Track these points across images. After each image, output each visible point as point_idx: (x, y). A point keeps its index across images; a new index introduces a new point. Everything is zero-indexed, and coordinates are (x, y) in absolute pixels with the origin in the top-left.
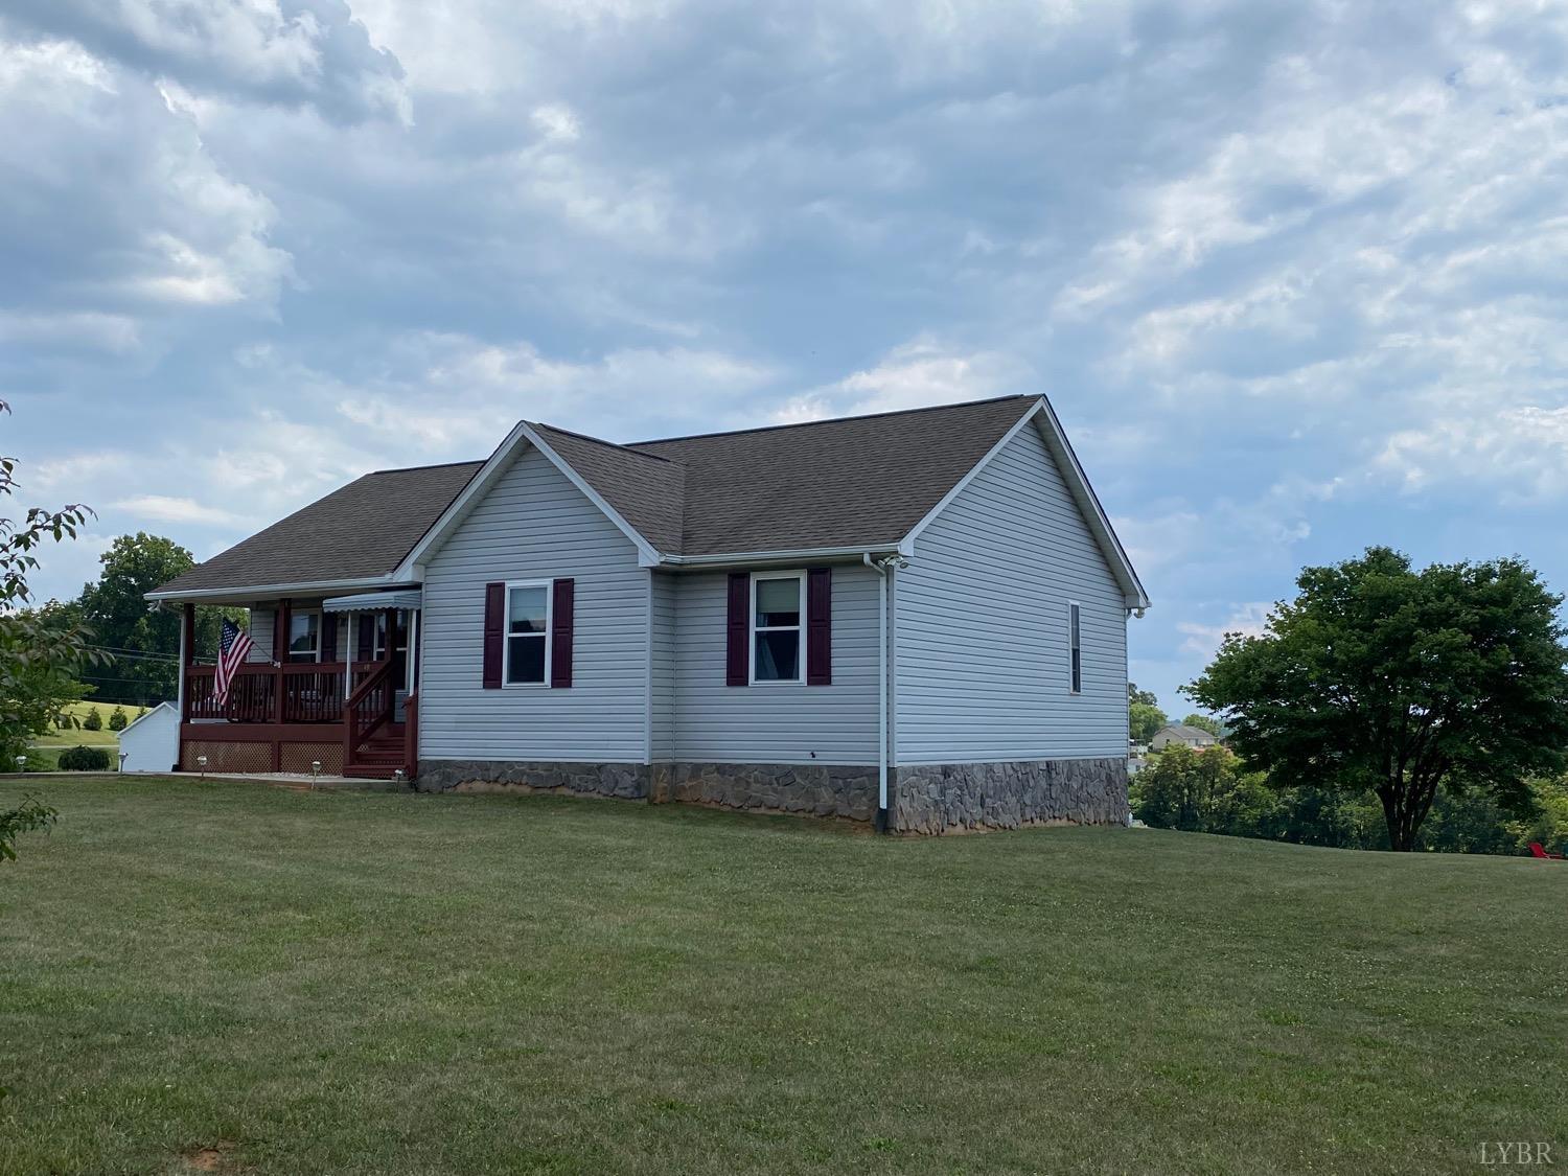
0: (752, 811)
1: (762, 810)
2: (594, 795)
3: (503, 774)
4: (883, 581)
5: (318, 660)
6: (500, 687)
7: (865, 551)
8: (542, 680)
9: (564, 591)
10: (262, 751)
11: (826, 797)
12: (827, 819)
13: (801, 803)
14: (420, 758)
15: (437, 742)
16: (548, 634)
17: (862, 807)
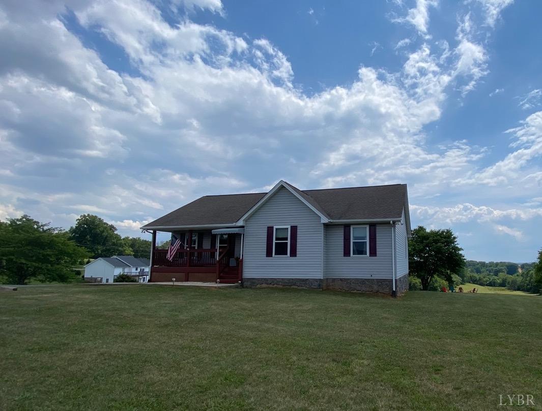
0: (352, 292)
1: (355, 291)
2: (304, 288)
3: (273, 282)
4: (393, 228)
5: (196, 248)
6: (272, 257)
7: (391, 220)
8: (286, 254)
9: (294, 229)
10: (182, 275)
11: (375, 287)
12: (376, 294)
13: (368, 289)
14: (243, 277)
15: (249, 272)
16: (289, 241)
17: (387, 291)
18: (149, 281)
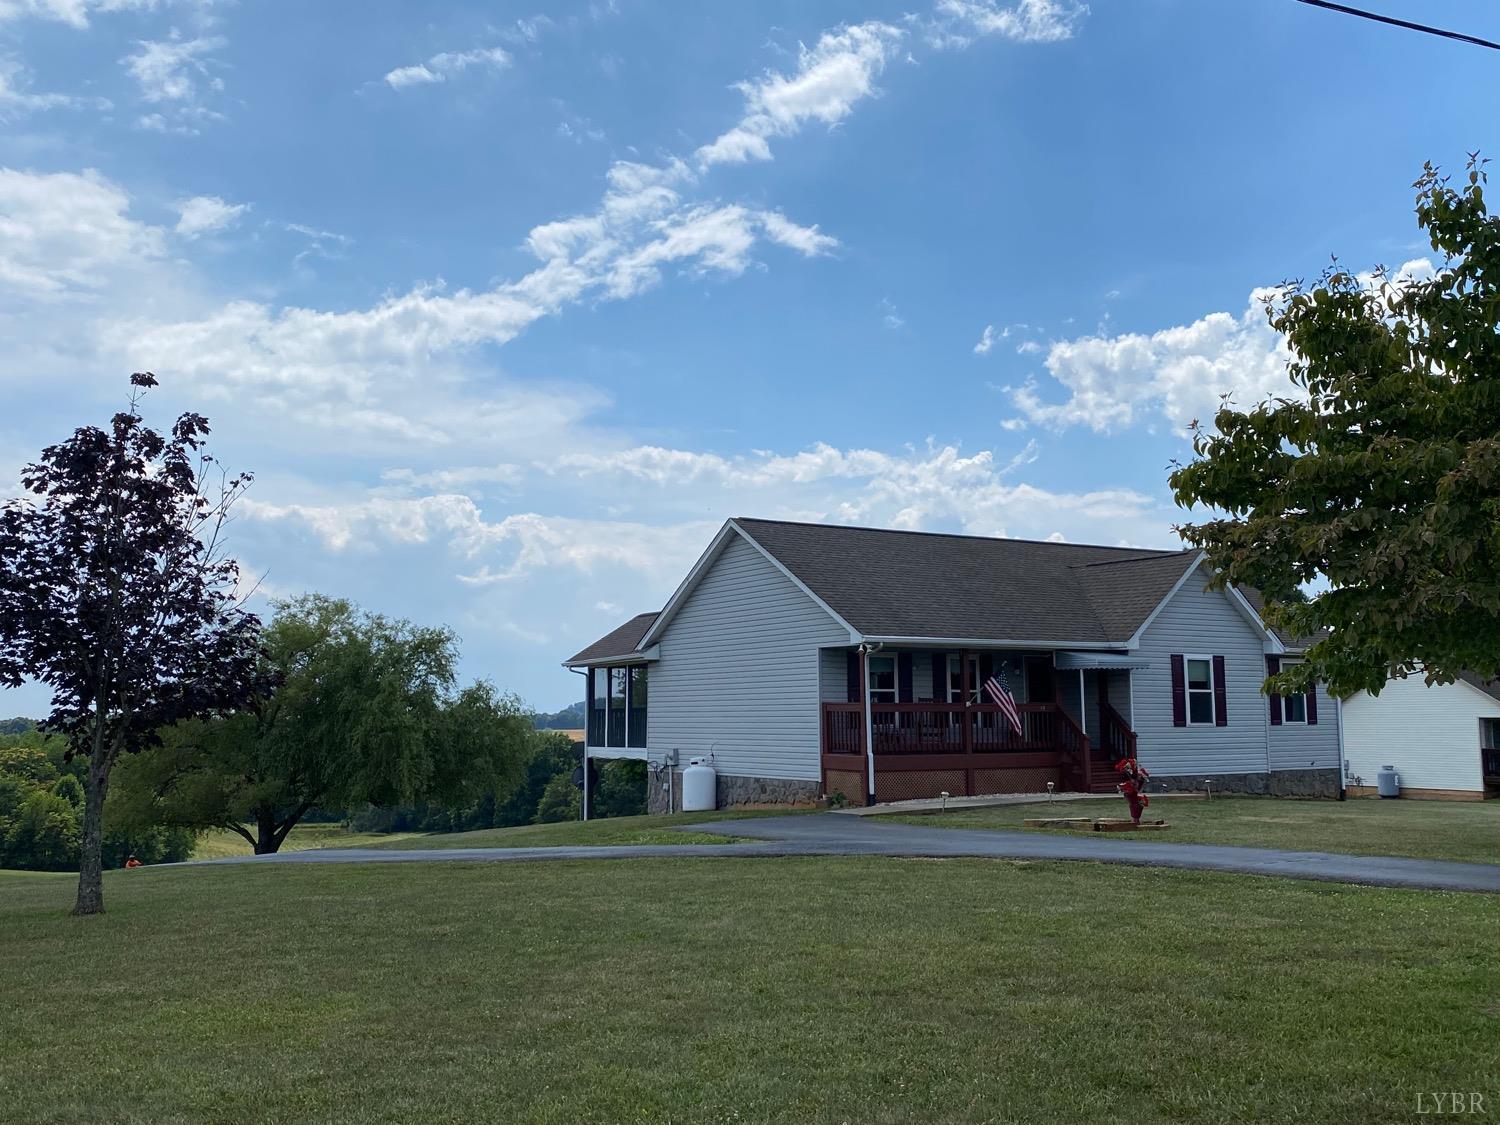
2: (1243, 794)
6: (1185, 726)
8: (1211, 721)
9: (1219, 662)
10: (958, 777)
11: (1317, 788)
13: (1308, 790)
16: (1212, 691)
17: (1333, 791)
18: (871, 801)
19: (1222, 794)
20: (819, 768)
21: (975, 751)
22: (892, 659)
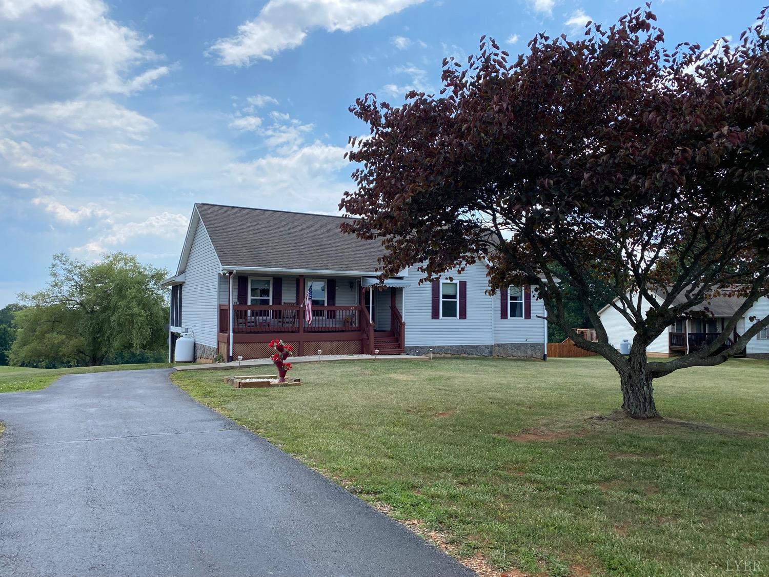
1: (511, 357)
2: (475, 356)
3: (441, 350)
6: (439, 319)
8: (456, 316)
9: (463, 285)
11: (529, 352)
12: (529, 359)
13: (523, 355)
14: (405, 346)
16: (458, 300)
17: (539, 355)
18: (230, 359)
19: (462, 356)
20: (216, 340)
21: (304, 331)
22: (269, 281)
